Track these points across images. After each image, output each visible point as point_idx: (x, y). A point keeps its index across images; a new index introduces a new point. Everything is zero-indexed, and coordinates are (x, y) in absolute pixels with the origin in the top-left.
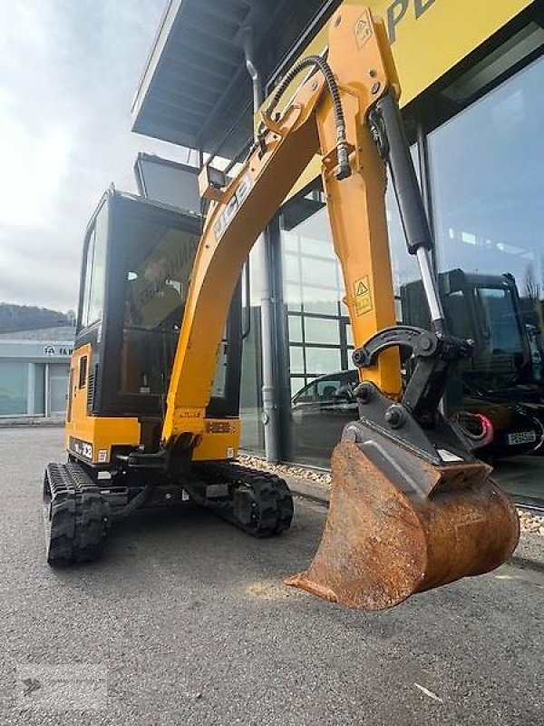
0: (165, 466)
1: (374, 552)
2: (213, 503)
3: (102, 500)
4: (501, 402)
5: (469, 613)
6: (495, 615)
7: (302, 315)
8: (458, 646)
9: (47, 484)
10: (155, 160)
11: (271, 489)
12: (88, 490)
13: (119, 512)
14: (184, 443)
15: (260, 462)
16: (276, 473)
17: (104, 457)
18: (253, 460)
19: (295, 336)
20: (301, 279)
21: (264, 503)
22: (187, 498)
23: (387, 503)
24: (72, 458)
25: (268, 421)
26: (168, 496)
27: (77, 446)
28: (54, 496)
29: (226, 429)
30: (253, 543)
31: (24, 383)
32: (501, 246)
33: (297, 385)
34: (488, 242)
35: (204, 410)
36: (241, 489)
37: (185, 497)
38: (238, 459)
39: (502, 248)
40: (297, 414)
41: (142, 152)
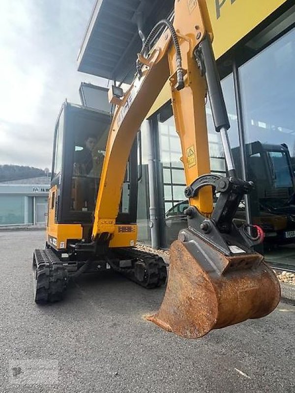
0: (94, 250)
1: (191, 305)
2: (123, 270)
3: (63, 269)
4: (281, 214)
5: (265, 330)
6: (280, 331)
7: (171, 168)
8: (258, 348)
9: (34, 260)
10: (90, 86)
11: (155, 262)
12: (56, 263)
13: (73, 275)
14: (104, 238)
15: (149, 248)
16: (158, 254)
17: (63, 246)
18: (145, 247)
19: (167, 180)
20: (170, 148)
21: (151, 270)
22: (109, 268)
23: (197, 277)
24: (48, 246)
25: (152, 226)
26: (99, 266)
27: (51, 239)
28: (38, 266)
29: (130, 230)
30: (145, 292)
31: (22, 207)
32: (280, 129)
33: (168, 207)
34: (273, 126)
35: (115, 220)
36: (138, 263)
37: (108, 267)
38: (136, 246)
39: (281, 130)
40: (169, 222)
41: (83, 82)
